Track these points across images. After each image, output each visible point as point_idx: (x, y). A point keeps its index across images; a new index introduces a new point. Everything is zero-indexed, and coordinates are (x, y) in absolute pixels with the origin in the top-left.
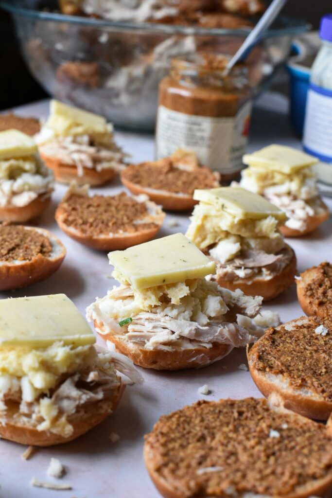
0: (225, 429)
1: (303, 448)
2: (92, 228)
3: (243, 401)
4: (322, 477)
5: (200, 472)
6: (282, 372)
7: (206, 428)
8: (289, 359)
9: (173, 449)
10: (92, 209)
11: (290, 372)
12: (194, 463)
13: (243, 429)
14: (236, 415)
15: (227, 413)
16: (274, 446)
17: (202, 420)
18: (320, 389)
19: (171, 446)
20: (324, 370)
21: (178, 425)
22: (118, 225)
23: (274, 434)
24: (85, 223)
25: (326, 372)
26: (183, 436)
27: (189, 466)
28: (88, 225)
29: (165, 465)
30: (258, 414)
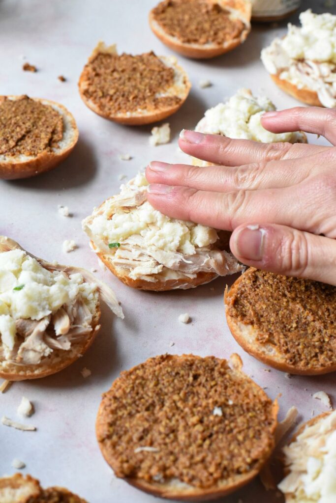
0: (176, 397)
1: (240, 432)
2: (111, 103)
3: (203, 360)
4: (246, 471)
5: (138, 450)
6: (252, 323)
7: (158, 394)
8: (264, 307)
9: (121, 417)
10: (116, 75)
11: (260, 323)
12: (135, 437)
13: (193, 398)
14: (191, 379)
15: (183, 376)
16: (213, 426)
17: (156, 385)
18: (285, 348)
19: (120, 413)
20: (294, 325)
21: (133, 388)
22: (139, 100)
23: (218, 412)
24: (104, 95)
25: (296, 328)
26: (134, 402)
27: (130, 440)
28: (108, 98)
29: (109, 437)
30: (213, 379)
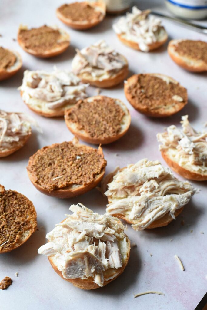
0: (58, 158)
1: (91, 162)
3: (62, 144)
4: (101, 173)
5: (54, 179)
6: (76, 122)
7: (51, 159)
9: (40, 172)
12: (50, 176)
13: (65, 157)
14: (60, 151)
15: (57, 151)
16: (79, 163)
17: (48, 157)
19: (39, 170)
21: (39, 160)
23: (78, 157)
26: (42, 165)
27: (48, 178)
29: (39, 179)
30: (69, 149)
